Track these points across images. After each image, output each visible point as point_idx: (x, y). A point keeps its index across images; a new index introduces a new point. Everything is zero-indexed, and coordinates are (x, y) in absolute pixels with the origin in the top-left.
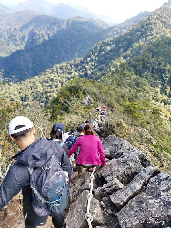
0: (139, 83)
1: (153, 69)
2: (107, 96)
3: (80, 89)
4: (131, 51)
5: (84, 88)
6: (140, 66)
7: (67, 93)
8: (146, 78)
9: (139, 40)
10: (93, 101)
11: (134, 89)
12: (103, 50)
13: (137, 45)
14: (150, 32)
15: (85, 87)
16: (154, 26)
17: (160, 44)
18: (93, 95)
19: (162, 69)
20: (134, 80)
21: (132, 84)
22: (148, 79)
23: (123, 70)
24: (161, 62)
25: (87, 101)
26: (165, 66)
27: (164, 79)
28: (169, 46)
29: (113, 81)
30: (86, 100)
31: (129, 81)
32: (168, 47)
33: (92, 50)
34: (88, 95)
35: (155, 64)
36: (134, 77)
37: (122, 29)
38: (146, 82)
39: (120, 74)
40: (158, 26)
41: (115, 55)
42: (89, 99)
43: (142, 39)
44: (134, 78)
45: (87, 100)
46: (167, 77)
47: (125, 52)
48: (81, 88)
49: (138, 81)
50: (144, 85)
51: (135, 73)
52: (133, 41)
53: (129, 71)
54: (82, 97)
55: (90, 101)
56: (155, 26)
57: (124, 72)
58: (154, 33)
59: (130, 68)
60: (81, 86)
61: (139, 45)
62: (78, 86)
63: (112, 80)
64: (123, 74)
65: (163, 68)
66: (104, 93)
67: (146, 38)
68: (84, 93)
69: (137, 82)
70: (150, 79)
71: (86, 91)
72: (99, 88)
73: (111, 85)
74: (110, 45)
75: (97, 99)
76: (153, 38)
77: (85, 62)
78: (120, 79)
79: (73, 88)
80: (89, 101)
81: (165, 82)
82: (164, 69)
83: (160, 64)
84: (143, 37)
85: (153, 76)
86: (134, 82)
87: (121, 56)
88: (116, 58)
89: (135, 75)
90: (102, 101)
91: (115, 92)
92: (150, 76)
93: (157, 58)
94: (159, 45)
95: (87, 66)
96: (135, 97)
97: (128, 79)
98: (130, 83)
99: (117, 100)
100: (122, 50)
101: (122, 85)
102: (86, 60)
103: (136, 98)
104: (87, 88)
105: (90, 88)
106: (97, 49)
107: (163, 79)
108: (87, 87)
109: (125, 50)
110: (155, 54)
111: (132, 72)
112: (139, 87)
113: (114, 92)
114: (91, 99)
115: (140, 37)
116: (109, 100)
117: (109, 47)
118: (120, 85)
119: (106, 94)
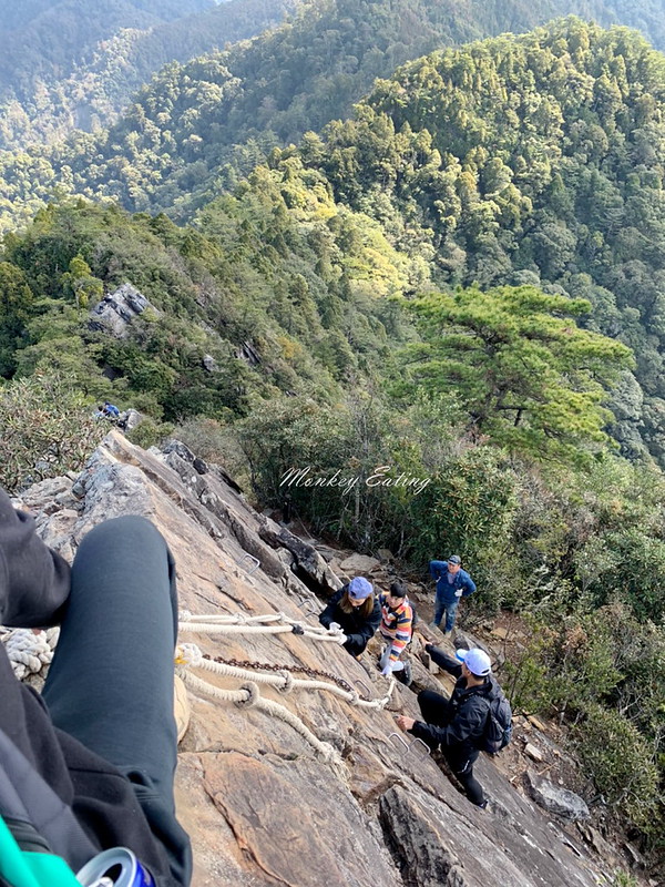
0: (350, 235)
1: (401, 176)
2: (227, 289)
3: (85, 253)
4: (308, 107)
5: (100, 247)
6: (350, 164)
7: (8, 274)
8: (377, 217)
9: (334, 61)
10: (155, 314)
11: (333, 263)
12: (193, 102)
13: (330, 82)
14: (374, 33)
15: (106, 239)
16: (389, 7)
17: (423, 77)
18: (154, 280)
19: (432, 180)
20: (331, 222)
21: (324, 239)
22: (383, 222)
23: (284, 179)
24: (428, 151)
25: (123, 315)
26: (443, 168)
27: (443, 219)
28: (454, 85)
29: (244, 226)
30: (115, 307)
31: (311, 226)
32: (451, 88)
33: (143, 100)
34: (125, 279)
35: (408, 156)
36: (331, 209)
37: (263, 19)
38: (377, 232)
39: (274, 199)
40: (402, 10)
41: (245, 125)
42: (131, 304)
43: (344, 59)
44: (331, 215)
45: (122, 305)
46: (450, 211)
47: (283, 112)
48: (86, 245)
49: (347, 230)
50: (370, 243)
51: (332, 195)
52: (310, 69)
53: (310, 183)
54: (91, 294)
55: (137, 311)
56: (392, 8)
57: (287, 189)
58: (391, 39)
59: (311, 171)
60: (85, 238)
61: (337, 82)
62: (70, 238)
63: (241, 222)
64: (284, 194)
65: (436, 174)
66: (213, 273)
67: (360, 56)
68: (104, 274)
69: (343, 233)
70: (390, 218)
71: (115, 262)
72: (184, 249)
73: (240, 240)
74: (219, 80)
75: (180, 304)
76: (387, 57)
77: (117, 147)
78: (273, 217)
79: (41, 246)
80: (131, 312)
81: (444, 235)
82: (439, 180)
83: (423, 159)
84: (350, 52)
85: (401, 208)
86: (331, 230)
87: (268, 126)
88: (248, 136)
89: (332, 203)
90: (204, 311)
91: (261, 271)
92: (391, 207)
93: (414, 135)
94: (419, 80)
95: (128, 169)
96: (340, 296)
97: (307, 218)
98: (317, 235)
99: (271, 307)
100: (269, 100)
101: (283, 243)
102: (122, 141)
103: (345, 300)
104: (118, 246)
105: (138, 248)
106: (166, 96)
107: (439, 221)
108: (117, 241)
109: (283, 105)
110: (404, 116)
111: (321, 189)
112: (352, 255)
113: (254, 273)
114: (141, 302)
115: (337, 52)
116: (238, 308)
117: (214, 87)
118: (276, 243)
119: (222, 278)
